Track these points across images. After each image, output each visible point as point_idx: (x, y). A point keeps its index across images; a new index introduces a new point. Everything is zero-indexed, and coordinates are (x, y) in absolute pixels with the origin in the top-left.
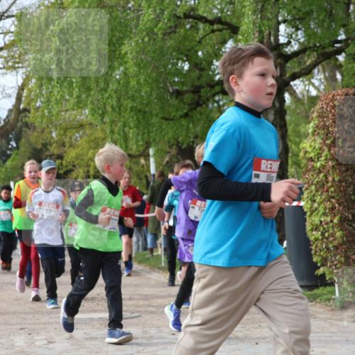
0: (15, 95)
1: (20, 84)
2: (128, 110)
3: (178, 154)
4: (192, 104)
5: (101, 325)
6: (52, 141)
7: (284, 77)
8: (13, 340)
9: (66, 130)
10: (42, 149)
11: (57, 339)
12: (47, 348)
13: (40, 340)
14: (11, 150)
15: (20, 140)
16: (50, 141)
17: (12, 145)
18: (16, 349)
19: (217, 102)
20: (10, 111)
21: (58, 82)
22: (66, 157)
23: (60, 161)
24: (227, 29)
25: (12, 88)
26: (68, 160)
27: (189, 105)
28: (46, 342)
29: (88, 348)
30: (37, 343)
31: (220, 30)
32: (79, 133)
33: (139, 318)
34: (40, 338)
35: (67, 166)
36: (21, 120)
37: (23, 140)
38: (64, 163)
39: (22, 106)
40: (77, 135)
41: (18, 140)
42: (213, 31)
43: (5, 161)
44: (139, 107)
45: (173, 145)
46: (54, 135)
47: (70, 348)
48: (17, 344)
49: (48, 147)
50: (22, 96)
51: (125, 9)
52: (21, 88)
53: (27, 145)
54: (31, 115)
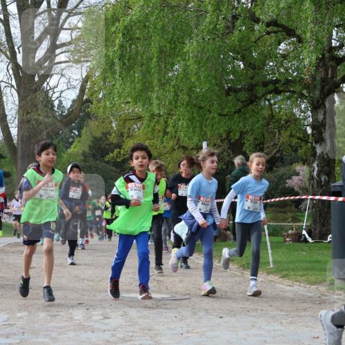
0: (79, 86)
1: (84, 77)
2: (185, 104)
3: (229, 148)
4: (246, 101)
5: (153, 304)
6: (112, 131)
7: (335, 79)
8: (72, 314)
9: (125, 120)
10: (101, 138)
11: (113, 315)
12: (103, 323)
13: (96, 315)
14: (73, 137)
15: (82, 129)
16: (109, 131)
17: (74, 133)
18: (75, 322)
19: (269, 101)
20: (74, 101)
21: (120, 76)
22: (124, 147)
23: (118, 150)
24: (281, 31)
25: (76, 80)
26: (126, 150)
27: (242, 102)
28: (102, 317)
29: (141, 325)
30: (94, 318)
31: (275, 32)
32: (136, 125)
33: (188, 301)
34: (97, 313)
35: (124, 155)
36: (84, 111)
37: (85, 129)
38: (122, 152)
39: (85, 98)
40: (135, 126)
41: (80, 129)
42: (268, 33)
43: (67, 148)
44: (195, 102)
45: (225, 139)
46: (113, 125)
47: (124, 324)
48: (75, 318)
49: (108, 136)
50: (86, 88)
51: (186, 9)
52: (85, 81)
53: (88, 133)
54: (93, 106)
